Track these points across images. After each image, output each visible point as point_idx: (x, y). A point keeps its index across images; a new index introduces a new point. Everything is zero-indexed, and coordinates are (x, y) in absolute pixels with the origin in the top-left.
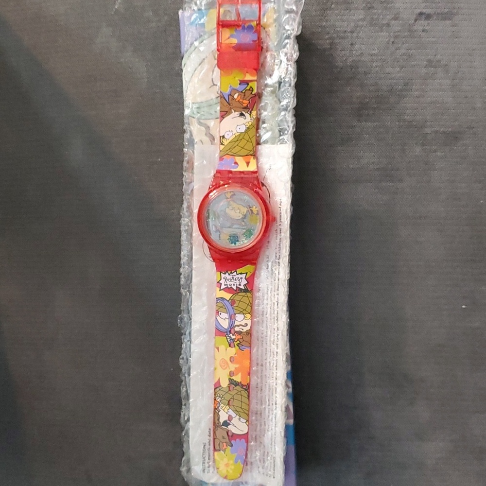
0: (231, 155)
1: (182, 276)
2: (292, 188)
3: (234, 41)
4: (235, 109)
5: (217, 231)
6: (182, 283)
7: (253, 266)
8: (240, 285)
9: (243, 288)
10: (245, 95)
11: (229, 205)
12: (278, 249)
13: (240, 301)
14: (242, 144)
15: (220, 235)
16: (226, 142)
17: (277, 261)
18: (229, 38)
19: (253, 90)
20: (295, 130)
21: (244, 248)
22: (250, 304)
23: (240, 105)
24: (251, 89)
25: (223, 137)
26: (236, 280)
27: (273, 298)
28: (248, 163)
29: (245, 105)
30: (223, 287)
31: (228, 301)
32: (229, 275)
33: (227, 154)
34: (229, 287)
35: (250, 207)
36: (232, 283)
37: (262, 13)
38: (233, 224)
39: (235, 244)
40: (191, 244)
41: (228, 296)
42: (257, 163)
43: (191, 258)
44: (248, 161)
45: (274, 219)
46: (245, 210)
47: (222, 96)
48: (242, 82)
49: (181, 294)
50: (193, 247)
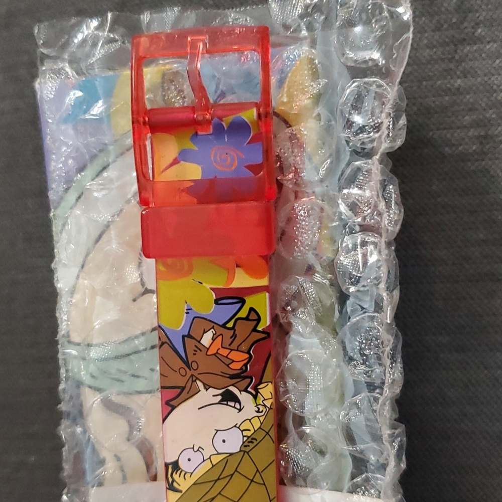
3: (193, 172)
4: (208, 379)
10: (234, 336)
16: (183, 484)
18: (175, 162)
19: (259, 320)
20: (403, 466)
23: (221, 368)
24: (254, 316)
25: (176, 465)
29: (237, 366)
37: (273, 80)
47: (164, 339)
48: (223, 297)
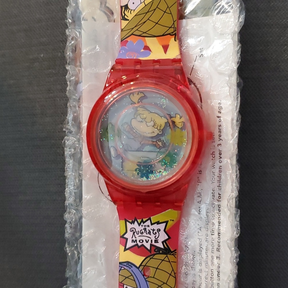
0: (140, 36)
1: (67, 225)
2: (239, 85)
5: (118, 156)
6: (67, 235)
7: (176, 212)
8: (156, 241)
9: (162, 247)
11: (136, 113)
12: (216, 184)
13: (157, 268)
14: (156, 17)
15: (122, 162)
16: (130, 16)
17: (216, 203)
21: (163, 184)
22: (173, 274)
25: (126, 7)
26: (150, 233)
27: (210, 263)
28: (166, 48)
30: (130, 244)
31: (138, 268)
32: (139, 225)
33: (132, 34)
34: (140, 244)
35: (171, 117)
36: (144, 238)
38: (143, 145)
39: (147, 177)
40: (80, 175)
41: (137, 260)
42: (181, 46)
43: (79, 197)
44: (165, 43)
45: (211, 136)
46: (162, 121)
49: (65, 254)
50: (83, 182)
